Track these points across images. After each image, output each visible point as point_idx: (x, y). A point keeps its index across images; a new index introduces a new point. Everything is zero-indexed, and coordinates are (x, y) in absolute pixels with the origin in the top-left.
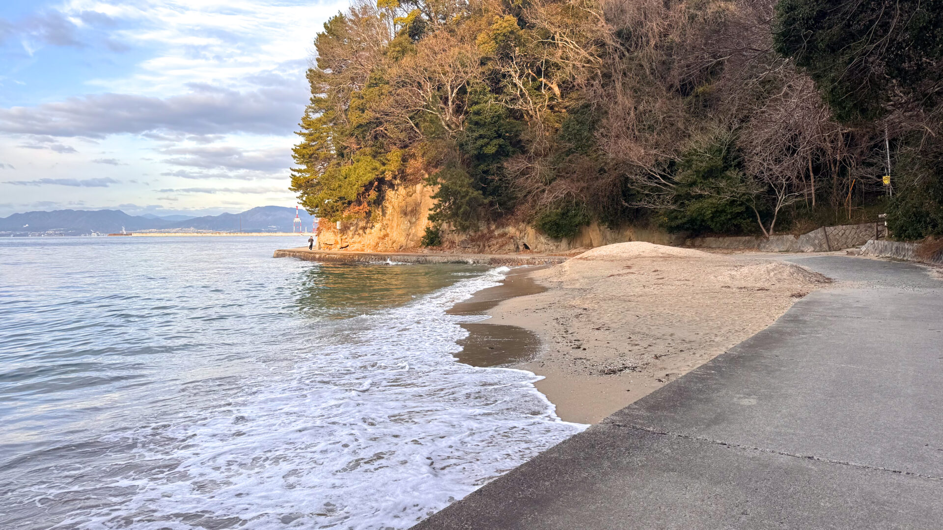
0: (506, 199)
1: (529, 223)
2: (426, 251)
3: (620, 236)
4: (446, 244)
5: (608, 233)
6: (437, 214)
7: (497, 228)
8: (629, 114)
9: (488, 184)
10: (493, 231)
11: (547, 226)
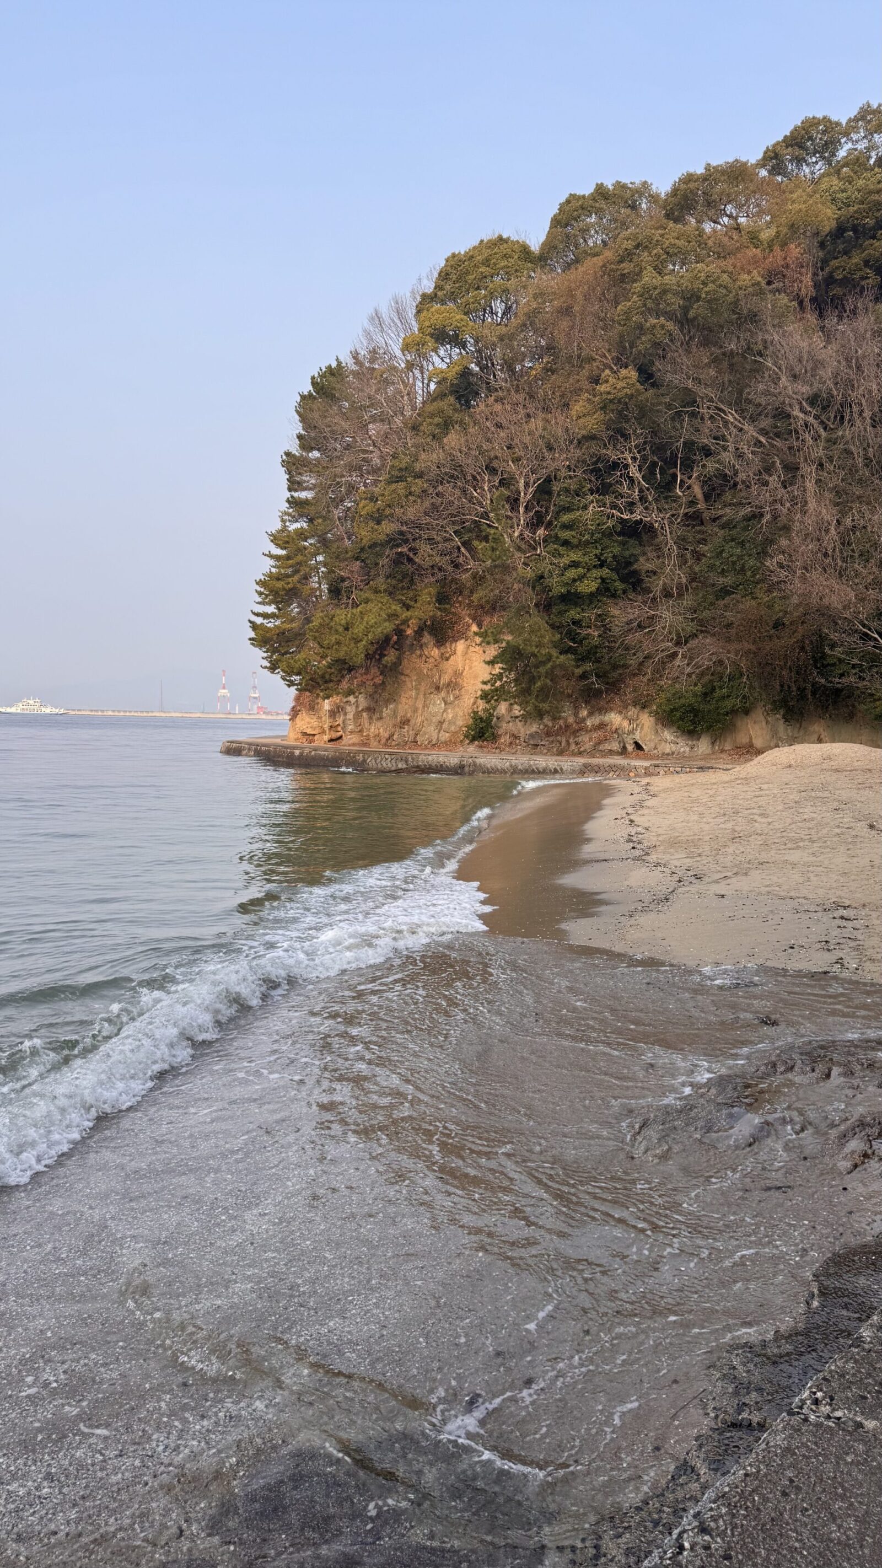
0: (608, 667)
1: (644, 707)
2: (472, 749)
3: (801, 733)
4: (504, 740)
5: (781, 726)
6: (496, 690)
7: (591, 714)
8: (827, 531)
9: (581, 642)
10: (584, 720)
11: (678, 714)
